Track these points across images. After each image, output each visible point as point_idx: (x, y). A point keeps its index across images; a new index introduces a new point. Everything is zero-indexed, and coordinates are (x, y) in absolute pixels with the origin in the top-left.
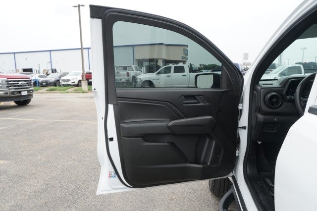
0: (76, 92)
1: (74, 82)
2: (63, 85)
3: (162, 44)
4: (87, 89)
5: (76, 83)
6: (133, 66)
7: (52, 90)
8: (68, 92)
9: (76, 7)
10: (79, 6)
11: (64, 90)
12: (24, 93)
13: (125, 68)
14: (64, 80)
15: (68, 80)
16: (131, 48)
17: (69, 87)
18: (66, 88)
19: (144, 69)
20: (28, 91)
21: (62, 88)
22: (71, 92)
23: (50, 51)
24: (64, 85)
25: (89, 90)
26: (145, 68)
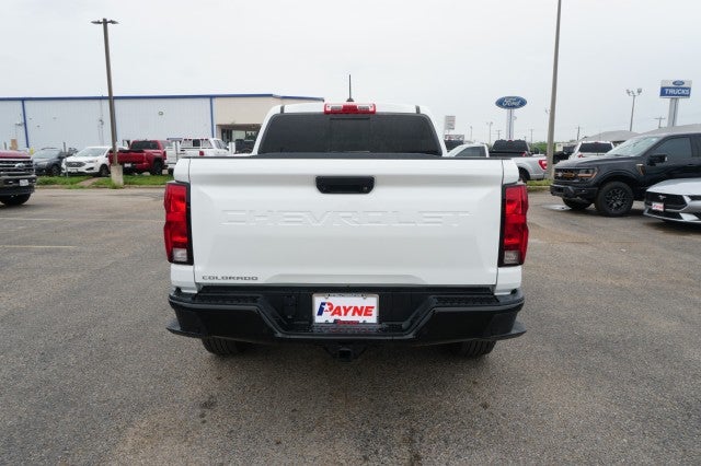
0: (98, 187)
1: (92, 168)
2: (69, 173)
3: (270, 96)
4: (122, 182)
5: (97, 170)
6: (212, 140)
7: (46, 183)
8: (82, 187)
9: (99, 23)
10: (105, 22)
11: (72, 183)
12: (24, 183)
13: (196, 143)
14: (69, 164)
15: (80, 164)
16: (208, 100)
17: (80, 178)
18: (74, 179)
19: (232, 146)
20: (30, 180)
21: (68, 179)
22: (88, 188)
23: (23, 100)
24: (71, 175)
25: (125, 183)
26: (234, 144)
